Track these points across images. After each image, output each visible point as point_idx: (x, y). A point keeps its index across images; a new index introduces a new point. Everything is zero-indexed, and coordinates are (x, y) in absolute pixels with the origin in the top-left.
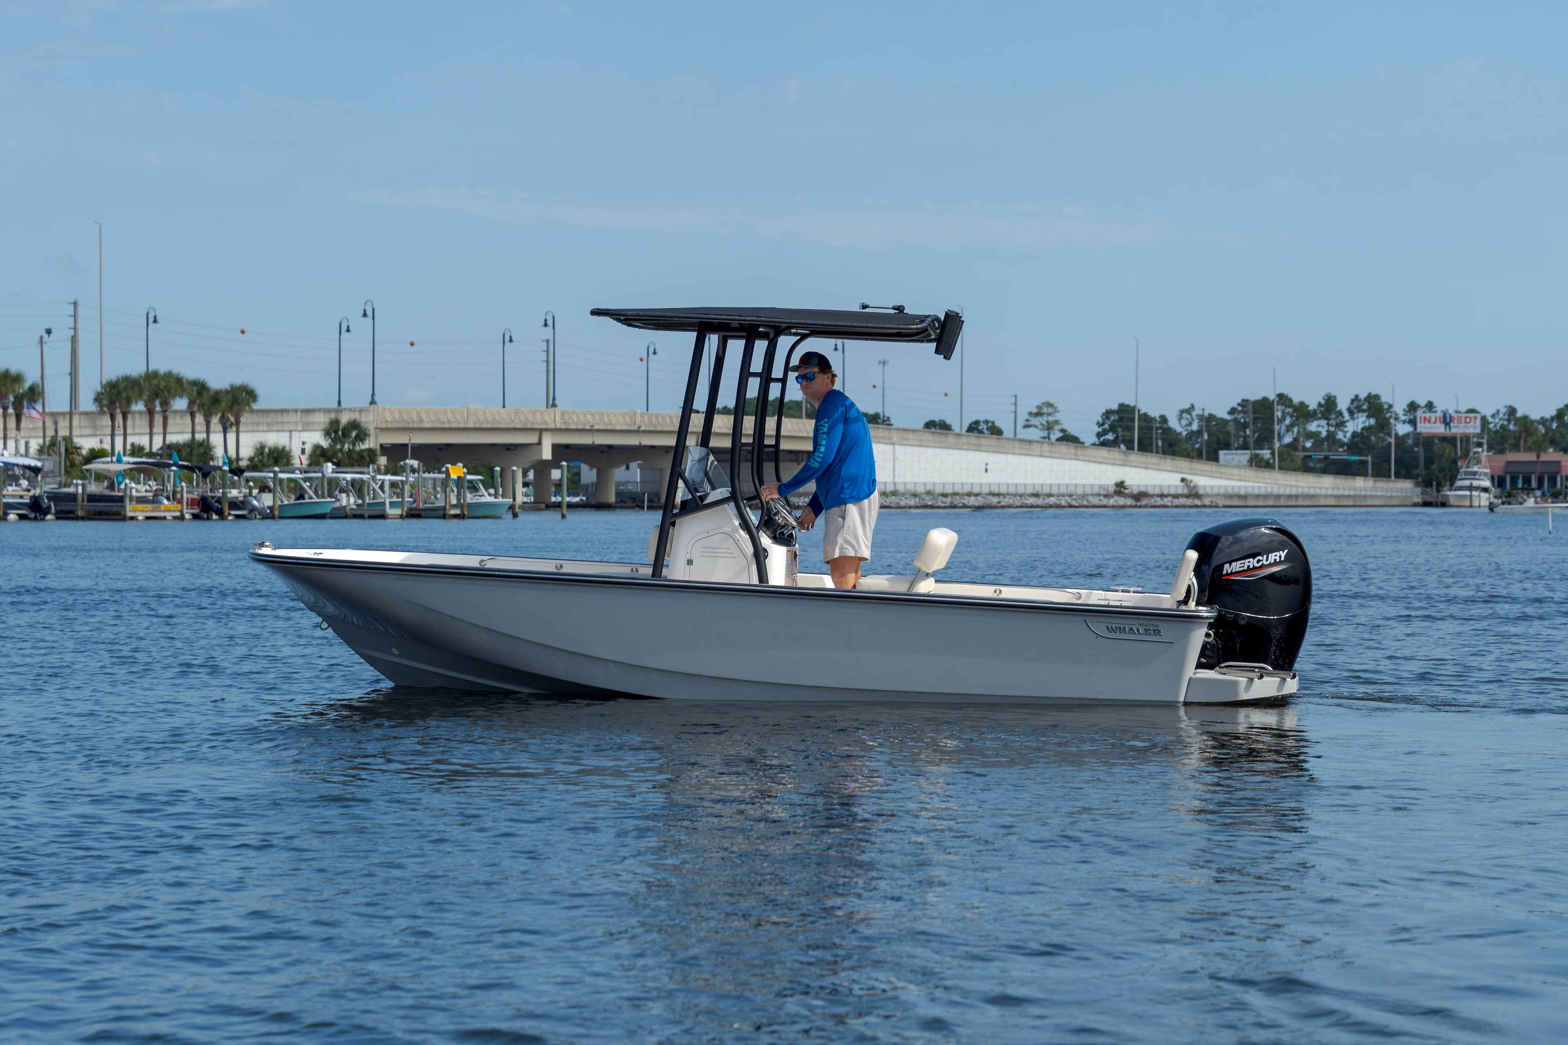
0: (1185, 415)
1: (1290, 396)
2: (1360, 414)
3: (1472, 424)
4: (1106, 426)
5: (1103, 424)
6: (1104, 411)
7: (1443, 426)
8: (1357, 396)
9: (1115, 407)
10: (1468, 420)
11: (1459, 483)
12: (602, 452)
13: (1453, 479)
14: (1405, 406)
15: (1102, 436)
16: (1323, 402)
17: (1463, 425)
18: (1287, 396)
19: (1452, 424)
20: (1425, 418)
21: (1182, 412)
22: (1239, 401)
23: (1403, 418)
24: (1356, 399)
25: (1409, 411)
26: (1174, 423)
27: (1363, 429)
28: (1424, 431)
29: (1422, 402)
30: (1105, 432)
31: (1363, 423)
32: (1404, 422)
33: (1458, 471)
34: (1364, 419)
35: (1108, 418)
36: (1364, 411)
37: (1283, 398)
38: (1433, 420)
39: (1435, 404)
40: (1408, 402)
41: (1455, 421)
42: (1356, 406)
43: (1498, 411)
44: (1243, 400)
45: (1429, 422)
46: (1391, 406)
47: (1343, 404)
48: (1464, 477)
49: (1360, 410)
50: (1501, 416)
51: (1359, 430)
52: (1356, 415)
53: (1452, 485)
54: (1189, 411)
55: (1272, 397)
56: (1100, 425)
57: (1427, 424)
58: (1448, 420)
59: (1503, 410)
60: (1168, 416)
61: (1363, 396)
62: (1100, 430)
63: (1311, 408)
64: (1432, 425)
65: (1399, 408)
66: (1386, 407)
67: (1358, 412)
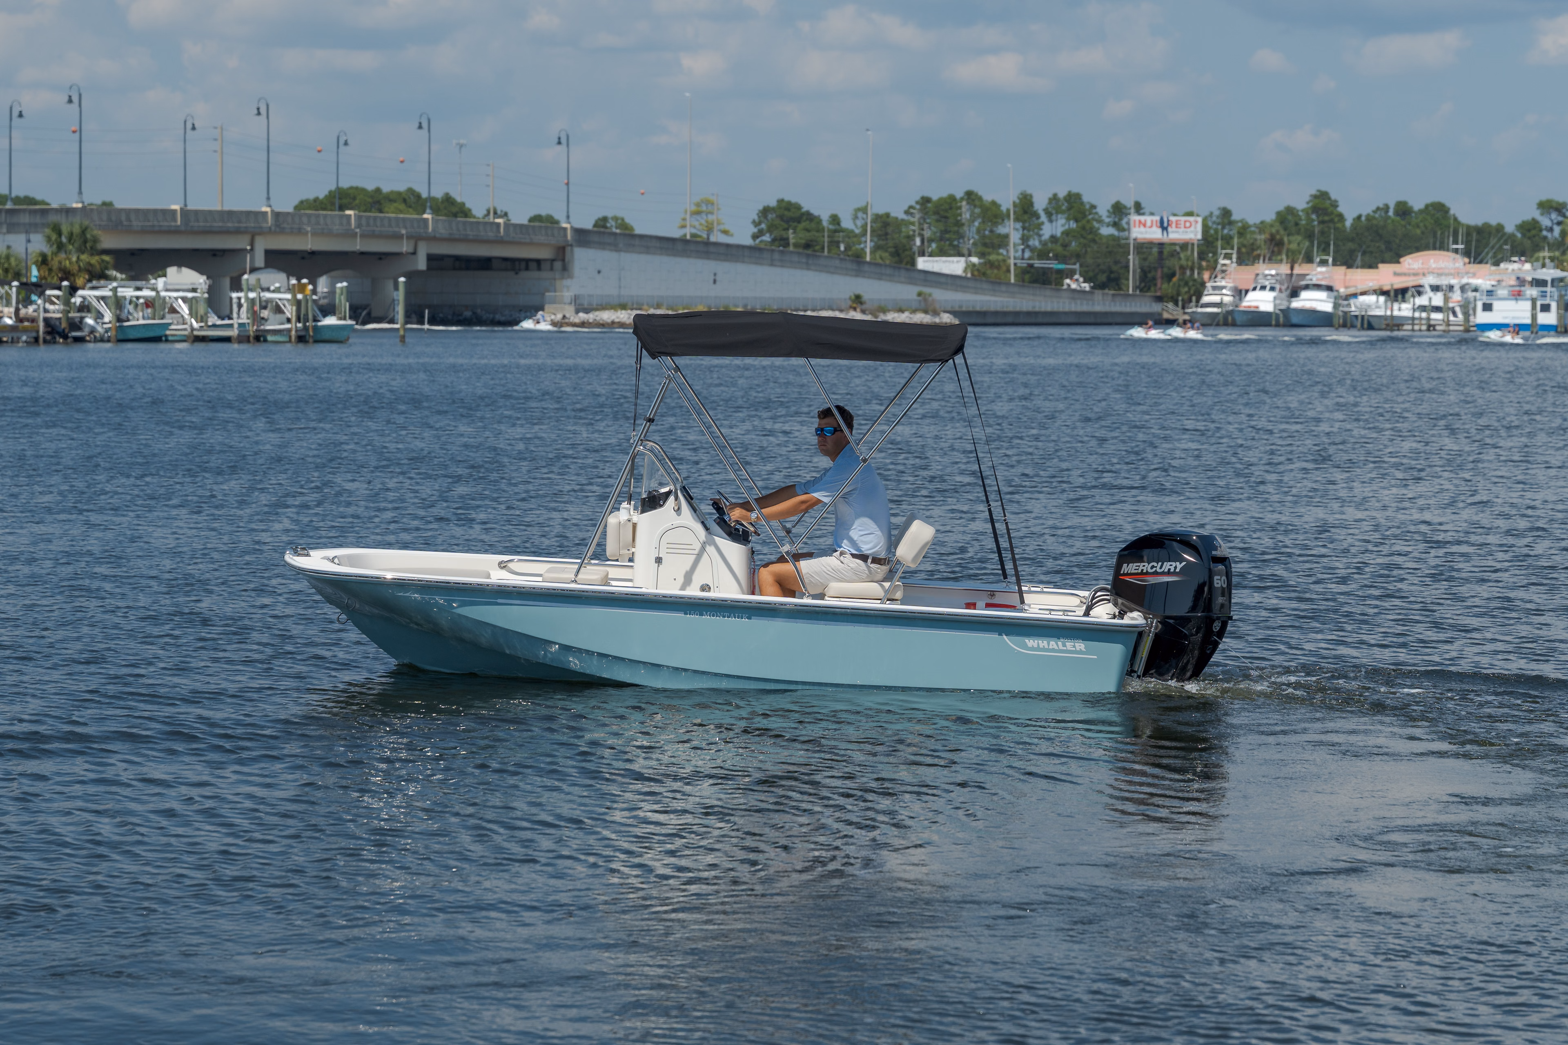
0: (860, 215)
1: (980, 193)
2: (1059, 216)
3: (1192, 229)
4: (763, 226)
5: (760, 223)
6: (761, 208)
7: (1159, 230)
8: (1055, 195)
9: (773, 203)
10: (1188, 224)
11: (1206, 299)
12: (303, 258)
13: (1199, 296)
14: (1109, 207)
15: (758, 237)
16: (1017, 201)
17: (1182, 229)
18: (976, 195)
19: (1170, 229)
20: (1140, 222)
21: (858, 210)
22: (918, 198)
23: (1107, 220)
24: (1055, 198)
25: (1114, 213)
26: (847, 223)
27: (1063, 233)
28: (1140, 236)
29: (1129, 203)
30: (761, 233)
31: (1063, 225)
32: (1108, 225)
33: (1203, 284)
34: (1063, 221)
35: (766, 217)
36: (1063, 212)
37: (971, 196)
38: (1149, 224)
39: (1143, 205)
40: (1113, 201)
41: (1174, 225)
42: (1055, 206)
43: (1211, 214)
44: (923, 198)
45: (1145, 225)
46: (1093, 207)
47: (1040, 203)
48: (1211, 292)
49: (1059, 211)
50: (1214, 219)
51: (1059, 234)
52: (1054, 217)
53: (1198, 301)
54: (864, 210)
55: (959, 194)
56: (756, 224)
57: (1142, 229)
58: (1165, 225)
59: (1217, 213)
60: (841, 216)
61: (1062, 194)
62: (756, 230)
63: (1004, 209)
64: (1148, 230)
65: (1103, 210)
66: (1087, 207)
67: (1057, 213)
